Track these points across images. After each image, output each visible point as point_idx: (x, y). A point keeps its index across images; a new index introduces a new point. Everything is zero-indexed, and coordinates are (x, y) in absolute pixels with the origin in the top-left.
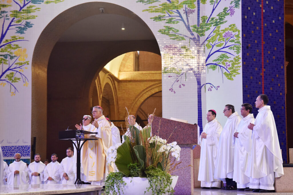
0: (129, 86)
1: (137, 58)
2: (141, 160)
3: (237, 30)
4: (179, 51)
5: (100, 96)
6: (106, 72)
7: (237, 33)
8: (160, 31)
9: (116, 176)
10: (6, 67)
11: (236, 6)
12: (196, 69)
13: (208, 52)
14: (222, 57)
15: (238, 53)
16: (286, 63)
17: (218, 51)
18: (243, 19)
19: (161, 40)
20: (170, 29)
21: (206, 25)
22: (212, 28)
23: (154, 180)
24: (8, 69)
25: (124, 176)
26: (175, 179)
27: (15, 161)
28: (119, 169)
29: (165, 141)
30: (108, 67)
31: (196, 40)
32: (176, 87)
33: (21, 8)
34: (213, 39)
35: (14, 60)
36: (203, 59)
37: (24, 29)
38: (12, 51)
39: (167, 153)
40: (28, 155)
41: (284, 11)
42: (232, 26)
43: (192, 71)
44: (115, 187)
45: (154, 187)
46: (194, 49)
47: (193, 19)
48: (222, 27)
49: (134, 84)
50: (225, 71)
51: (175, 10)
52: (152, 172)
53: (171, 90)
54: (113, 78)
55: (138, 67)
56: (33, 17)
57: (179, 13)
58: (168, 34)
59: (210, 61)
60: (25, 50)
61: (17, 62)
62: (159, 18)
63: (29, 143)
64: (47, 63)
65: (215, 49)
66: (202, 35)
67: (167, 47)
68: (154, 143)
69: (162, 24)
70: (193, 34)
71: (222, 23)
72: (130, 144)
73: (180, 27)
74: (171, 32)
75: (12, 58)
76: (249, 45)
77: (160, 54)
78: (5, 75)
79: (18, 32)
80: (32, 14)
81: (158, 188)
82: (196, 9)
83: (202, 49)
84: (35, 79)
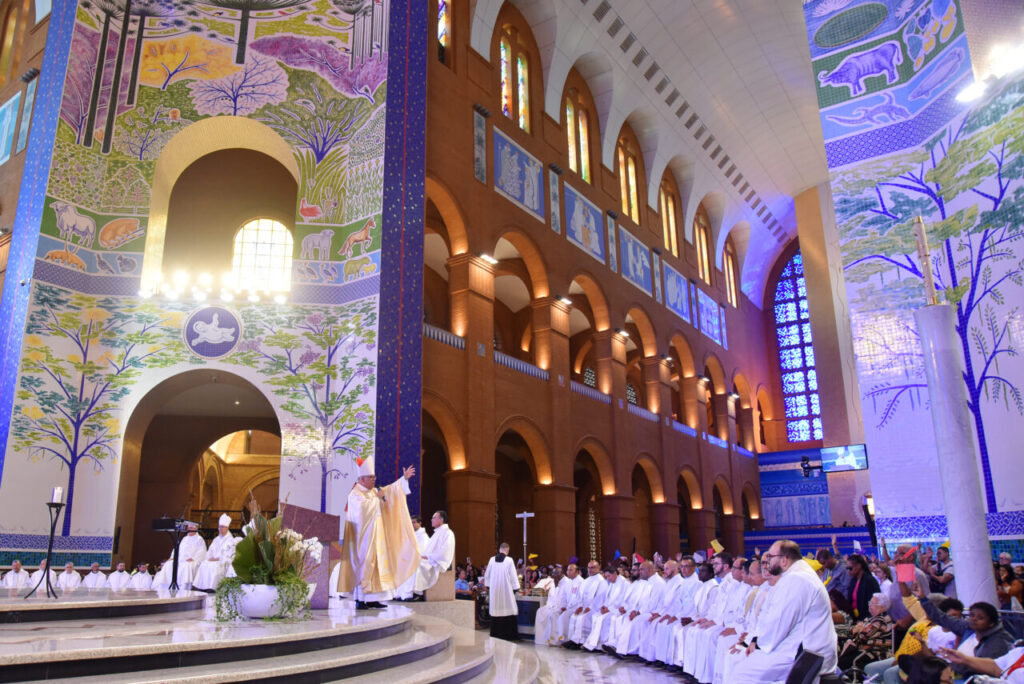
0: (237, 470)
1: (249, 439)
2: (268, 562)
3: (370, 410)
4: (303, 430)
5: (202, 481)
6: (211, 453)
7: (370, 414)
8: (282, 406)
9: (232, 582)
10: (92, 440)
11: (371, 384)
12: (321, 453)
13: (336, 433)
14: (353, 440)
15: (371, 436)
16: (422, 451)
17: (348, 433)
18: (378, 399)
19: (283, 418)
20: (294, 404)
21: (337, 403)
22: (343, 406)
23: (286, 590)
24: (95, 443)
25: (244, 583)
26: (312, 587)
27: (91, 573)
28: (237, 572)
29: (301, 536)
30: (214, 447)
31: (324, 420)
32: (297, 474)
33: (119, 372)
34: (344, 420)
35: (102, 432)
36: (329, 444)
37: (120, 395)
38: (102, 421)
39: (302, 552)
40: (109, 548)
41: (422, 395)
42: (366, 406)
43: (316, 456)
44: (230, 598)
45: (285, 599)
46: (320, 430)
47: (321, 396)
48: (355, 406)
49: (243, 468)
50: (355, 456)
51: (301, 384)
52: (282, 578)
53: (291, 476)
54: (219, 460)
55: (248, 449)
56: (132, 383)
57: (305, 387)
58: (292, 411)
59: (338, 444)
60: (117, 421)
61: (107, 434)
62: (282, 392)
63: (112, 534)
64: (142, 436)
65: (345, 430)
66: (331, 414)
67: (289, 425)
68: (285, 538)
69: (284, 399)
70: (320, 413)
71: (354, 402)
72: (254, 539)
73: (306, 404)
74: (295, 408)
75: (101, 429)
76: (384, 429)
77: (279, 435)
78: (90, 449)
79: (112, 399)
80: (129, 380)
81: (290, 600)
82: (325, 384)
83: (329, 430)
84: (127, 455)
